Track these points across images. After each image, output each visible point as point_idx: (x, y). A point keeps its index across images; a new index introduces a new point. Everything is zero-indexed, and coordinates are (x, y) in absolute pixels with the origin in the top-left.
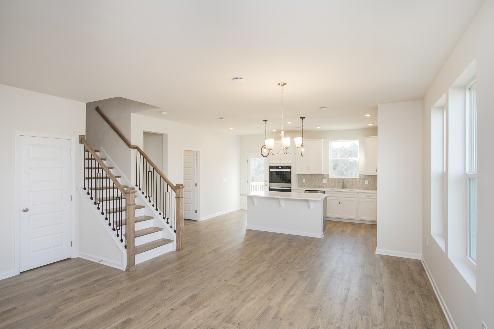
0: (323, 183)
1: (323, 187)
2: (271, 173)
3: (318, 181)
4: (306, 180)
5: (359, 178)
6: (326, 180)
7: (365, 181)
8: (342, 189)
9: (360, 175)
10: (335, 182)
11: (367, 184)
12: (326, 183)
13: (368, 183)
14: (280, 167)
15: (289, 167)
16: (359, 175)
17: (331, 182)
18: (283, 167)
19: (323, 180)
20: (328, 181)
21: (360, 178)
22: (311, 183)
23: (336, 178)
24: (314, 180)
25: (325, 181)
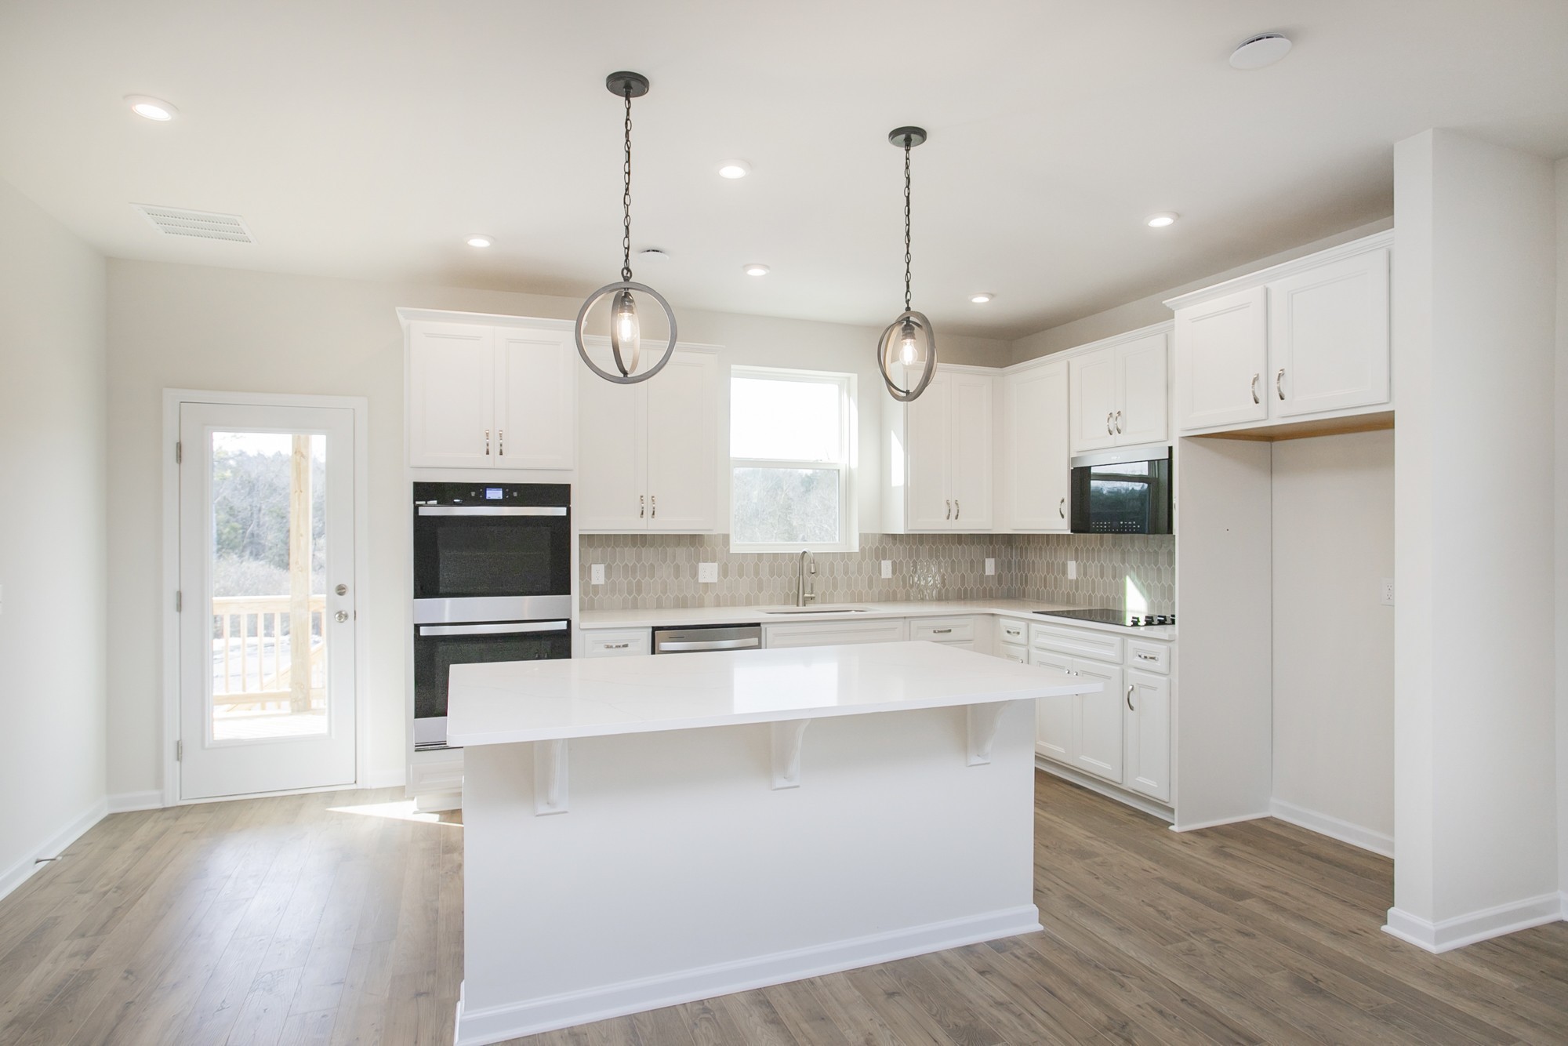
0: (701, 580)
1: (700, 604)
2: (425, 529)
3: (677, 568)
4: (609, 571)
5: (858, 551)
6: (716, 564)
7: (880, 563)
8: (794, 608)
9: (863, 537)
10: (757, 573)
11: (890, 576)
12: (716, 580)
13: (894, 572)
14: (495, 494)
15: (559, 494)
16: (860, 534)
17: (741, 576)
18: (517, 493)
19: (702, 565)
20: (724, 572)
21: (862, 550)
22: (639, 583)
23: (760, 555)
24: (652, 566)
25: (708, 572)
